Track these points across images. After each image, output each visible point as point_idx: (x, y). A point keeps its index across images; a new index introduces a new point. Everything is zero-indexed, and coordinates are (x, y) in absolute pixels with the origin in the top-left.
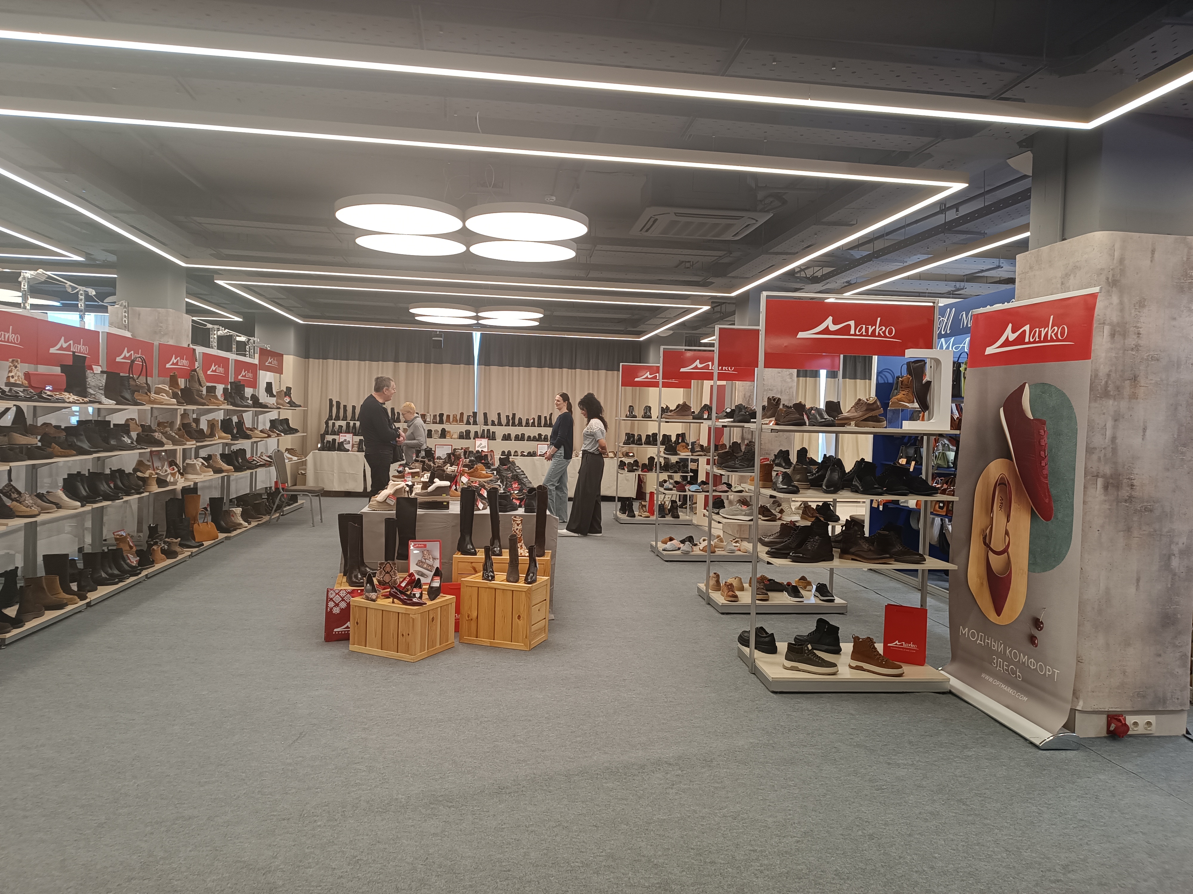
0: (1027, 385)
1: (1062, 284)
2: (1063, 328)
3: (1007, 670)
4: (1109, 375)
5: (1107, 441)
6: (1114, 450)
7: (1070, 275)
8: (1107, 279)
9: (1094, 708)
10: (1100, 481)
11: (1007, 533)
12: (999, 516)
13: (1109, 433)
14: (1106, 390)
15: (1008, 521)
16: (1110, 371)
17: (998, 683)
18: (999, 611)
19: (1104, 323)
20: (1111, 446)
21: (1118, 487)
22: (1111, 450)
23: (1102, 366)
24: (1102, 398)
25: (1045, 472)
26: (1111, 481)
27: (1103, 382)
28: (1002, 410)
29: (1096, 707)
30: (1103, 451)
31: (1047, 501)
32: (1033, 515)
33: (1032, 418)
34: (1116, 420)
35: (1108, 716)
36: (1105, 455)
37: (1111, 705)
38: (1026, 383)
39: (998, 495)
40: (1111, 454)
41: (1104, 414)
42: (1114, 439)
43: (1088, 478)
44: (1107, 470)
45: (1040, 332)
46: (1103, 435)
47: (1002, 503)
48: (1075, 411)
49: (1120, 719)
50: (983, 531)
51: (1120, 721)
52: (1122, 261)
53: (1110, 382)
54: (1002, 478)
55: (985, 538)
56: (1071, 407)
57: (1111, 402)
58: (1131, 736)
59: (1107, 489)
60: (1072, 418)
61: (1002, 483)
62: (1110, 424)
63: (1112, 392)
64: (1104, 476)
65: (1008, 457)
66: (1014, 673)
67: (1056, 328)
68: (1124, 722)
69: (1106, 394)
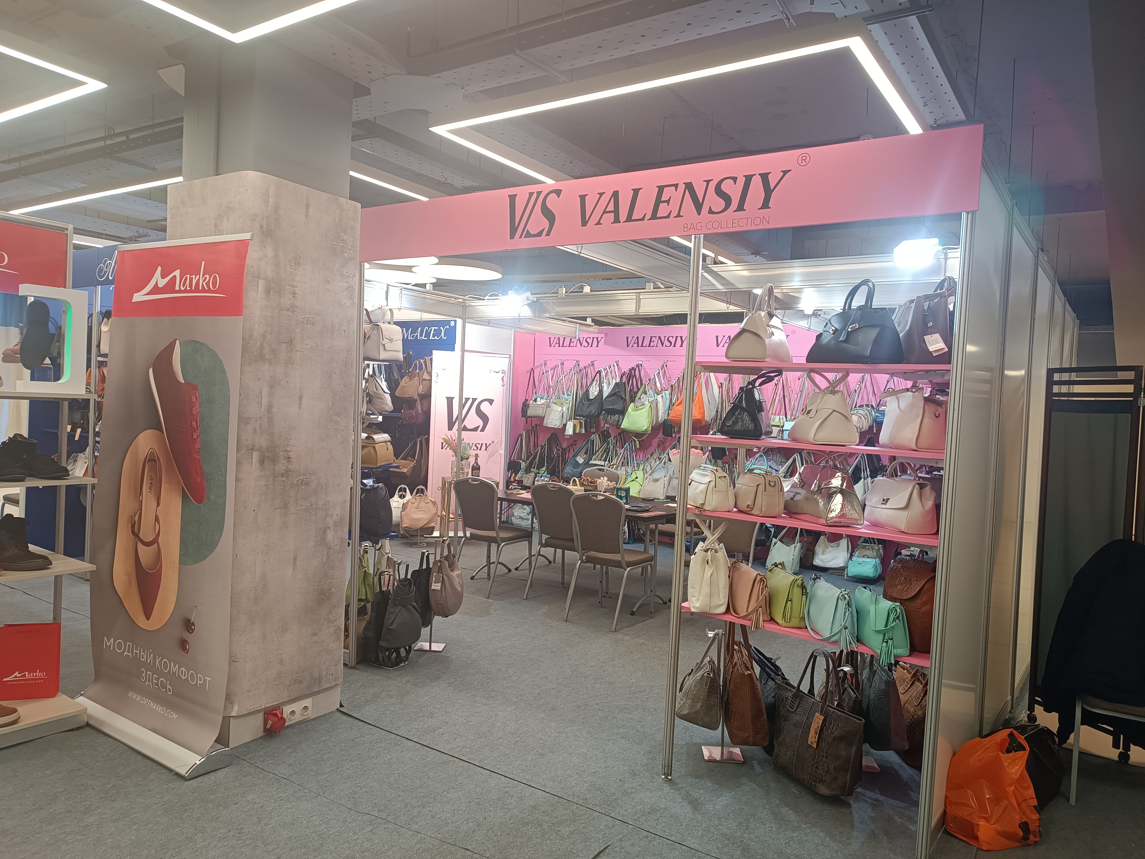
0: (178, 342)
1: (216, 226)
2: (215, 278)
3: (157, 684)
4: (264, 336)
5: (262, 410)
6: (270, 420)
7: (223, 217)
8: (262, 227)
9: (250, 710)
10: (256, 455)
11: (157, 520)
12: (148, 498)
13: (264, 401)
14: (261, 352)
15: (158, 505)
16: (266, 332)
17: (145, 701)
18: (148, 615)
19: (258, 277)
20: (267, 416)
21: (274, 460)
22: (267, 419)
23: (257, 325)
24: (258, 361)
25: (197, 446)
26: (267, 454)
27: (258, 343)
28: (151, 370)
29: (252, 707)
30: (259, 421)
31: (199, 480)
32: (184, 496)
33: (183, 382)
34: (272, 387)
35: (265, 714)
36: (261, 426)
37: (266, 702)
38: (176, 340)
39: (147, 473)
40: (267, 425)
41: (259, 379)
42: (270, 408)
43: (243, 451)
44: (263, 442)
45: (191, 279)
46: (259, 403)
47: (151, 484)
48: (228, 375)
49: (276, 714)
50: (132, 517)
51: (276, 715)
52: (276, 209)
53: (265, 344)
54: (152, 454)
55: (133, 526)
56: (223, 371)
57: (267, 367)
58: (288, 727)
59: (263, 463)
60: (225, 383)
61: (151, 459)
62: (265, 391)
63: (267, 355)
64: (260, 449)
65: (159, 428)
66: (164, 686)
67: (207, 276)
68: (280, 716)
69: (261, 357)
